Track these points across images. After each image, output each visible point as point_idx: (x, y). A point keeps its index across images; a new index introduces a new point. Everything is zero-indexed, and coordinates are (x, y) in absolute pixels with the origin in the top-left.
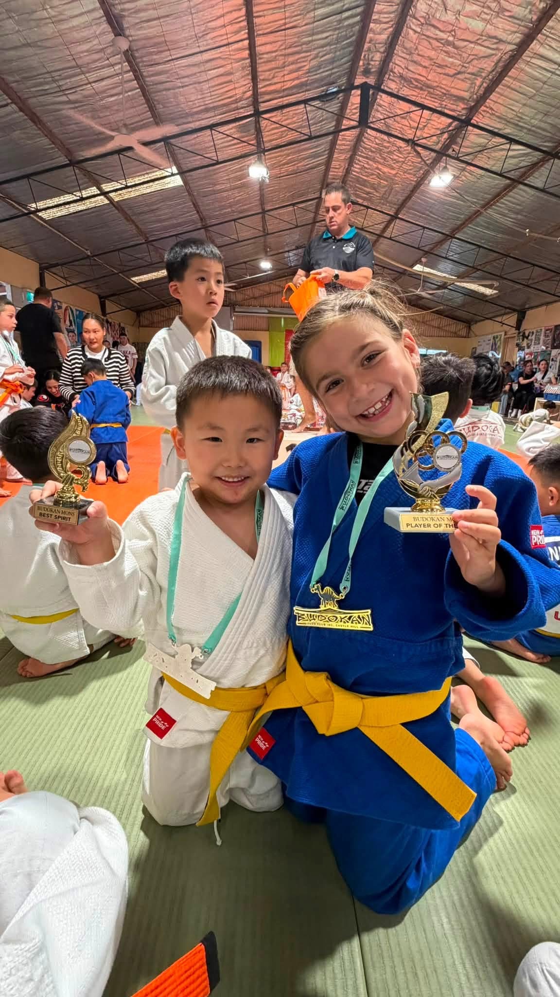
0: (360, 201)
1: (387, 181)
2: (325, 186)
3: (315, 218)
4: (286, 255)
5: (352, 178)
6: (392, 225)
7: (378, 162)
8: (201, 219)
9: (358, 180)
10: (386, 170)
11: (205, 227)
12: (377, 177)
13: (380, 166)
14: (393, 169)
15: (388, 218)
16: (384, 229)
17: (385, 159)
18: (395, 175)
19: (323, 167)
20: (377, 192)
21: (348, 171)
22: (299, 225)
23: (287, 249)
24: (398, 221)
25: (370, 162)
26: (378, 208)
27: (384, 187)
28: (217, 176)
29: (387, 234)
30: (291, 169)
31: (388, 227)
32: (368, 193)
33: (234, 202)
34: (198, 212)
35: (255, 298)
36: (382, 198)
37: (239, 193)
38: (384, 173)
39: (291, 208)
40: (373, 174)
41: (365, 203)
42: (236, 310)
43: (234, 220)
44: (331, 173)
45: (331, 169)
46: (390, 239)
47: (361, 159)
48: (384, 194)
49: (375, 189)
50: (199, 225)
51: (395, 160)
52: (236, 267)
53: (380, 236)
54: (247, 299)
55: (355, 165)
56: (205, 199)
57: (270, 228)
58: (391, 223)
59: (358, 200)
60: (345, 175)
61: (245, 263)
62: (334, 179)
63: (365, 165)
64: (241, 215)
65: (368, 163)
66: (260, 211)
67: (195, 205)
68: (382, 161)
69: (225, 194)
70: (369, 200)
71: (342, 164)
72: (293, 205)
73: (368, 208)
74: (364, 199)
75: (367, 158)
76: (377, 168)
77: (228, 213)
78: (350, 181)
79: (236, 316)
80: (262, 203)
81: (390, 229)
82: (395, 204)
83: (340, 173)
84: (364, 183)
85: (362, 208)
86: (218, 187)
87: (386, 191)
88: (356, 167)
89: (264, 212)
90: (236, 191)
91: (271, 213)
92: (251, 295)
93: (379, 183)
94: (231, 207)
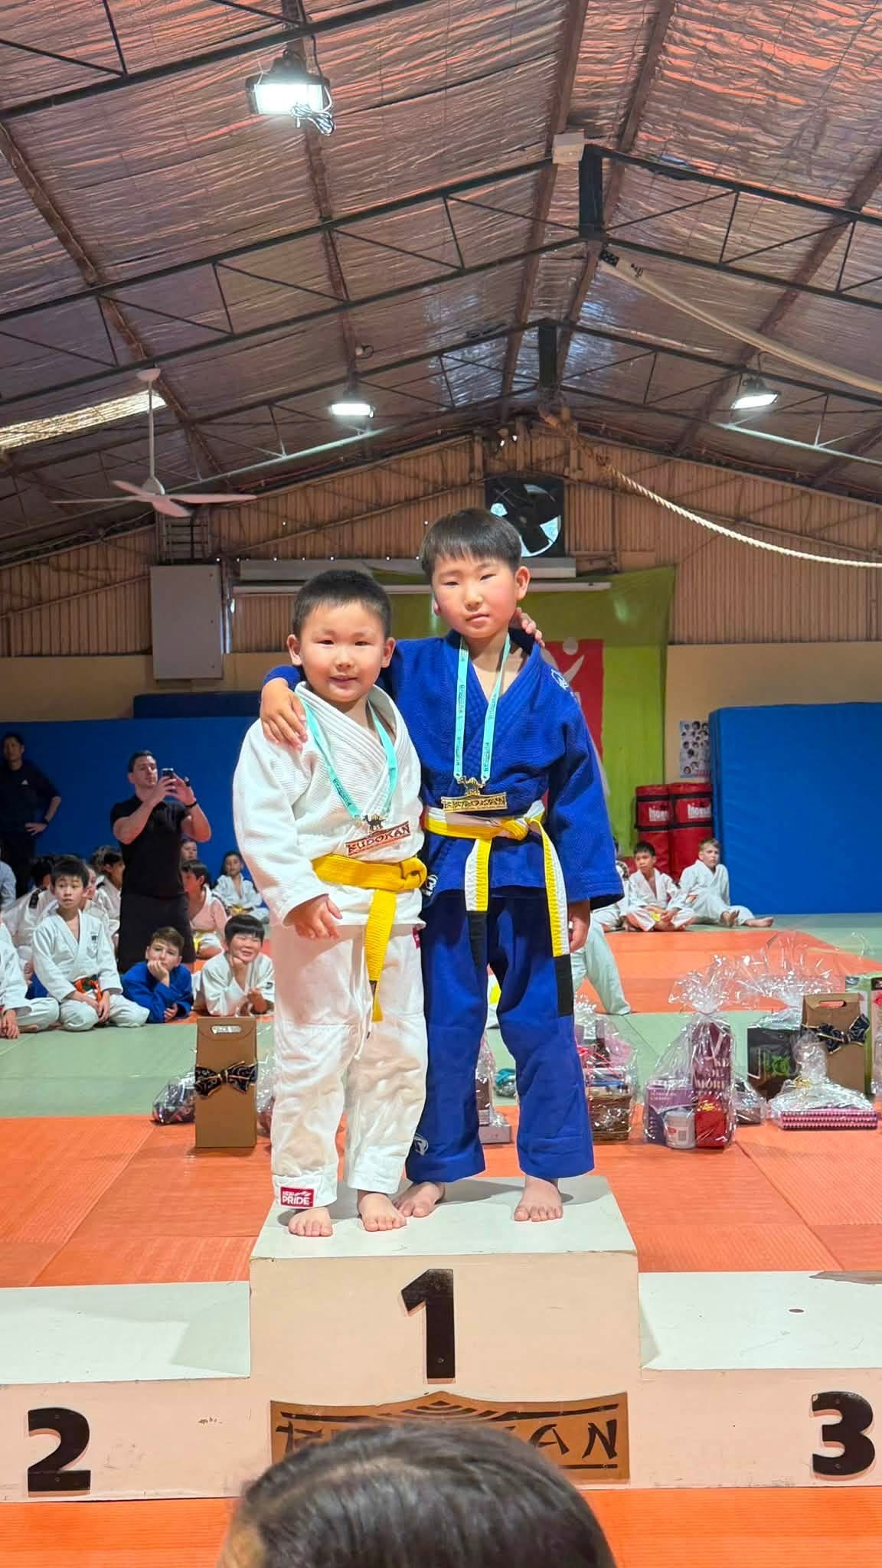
0: (706, 167)
1: (801, 94)
2: (562, 123)
3: (533, 233)
4: (433, 364)
5: (666, 91)
6: (842, 242)
7: (759, 34)
8: (80, 263)
9: (688, 94)
10: (795, 58)
11: (101, 290)
12: (762, 81)
13: (768, 48)
14: (820, 52)
15: (822, 218)
16: (812, 260)
17: (784, 23)
18: (831, 73)
19: (550, 61)
20: (767, 131)
21: (647, 69)
22: (470, 263)
23: (433, 345)
24: (861, 227)
25: (731, 37)
26: (778, 187)
27: (791, 115)
28: (136, 112)
29: (824, 277)
30: (422, 74)
31: (828, 250)
32: (733, 138)
33: (206, 198)
34: (64, 240)
35: (319, 527)
36: (789, 152)
37: (226, 165)
38: (786, 69)
39: (436, 205)
40: (742, 75)
41: (726, 173)
42: (246, 574)
43: (214, 260)
44: (579, 79)
45: (580, 66)
46: (838, 294)
47: (692, 25)
48: (798, 137)
49: (757, 122)
50: (73, 282)
51: (824, 24)
52: (233, 418)
53: (797, 285)
54: (285, 533)
55: (672, 48)
56: (89, 192)
57: (359, 278)
58: (837, 236)
59: (697, 162)
60: (637, 82)
61: (269, 402)
62: (596, 96)
63: (710, 46)
64: (240, 241)
65: (721, 40)
66: (315, 221)
67: (54, 216)
68: (774, 30)
69: (169, 174)
70: (743, 159)
71: (624, 46)
72: (444, 193)
73: (738, 187)
74: (721, 158)
75: (714, 22)
76: (760, 54)
77: (189, 236)
78: (661, 101)
79: (247, 600)
80: (321, 198)
81: (835, 256)
82: (843, 170)
83: (620, 73)
84: (713, 104)
85: (716, 190)
86: (140, 151)
87: (802, 127)
88: (677, 57)
89: (329, 225)
90: (213, 160)
91: (349, 228)
92: (302, 514)
93: (773, 106)
94: (195, 214)
